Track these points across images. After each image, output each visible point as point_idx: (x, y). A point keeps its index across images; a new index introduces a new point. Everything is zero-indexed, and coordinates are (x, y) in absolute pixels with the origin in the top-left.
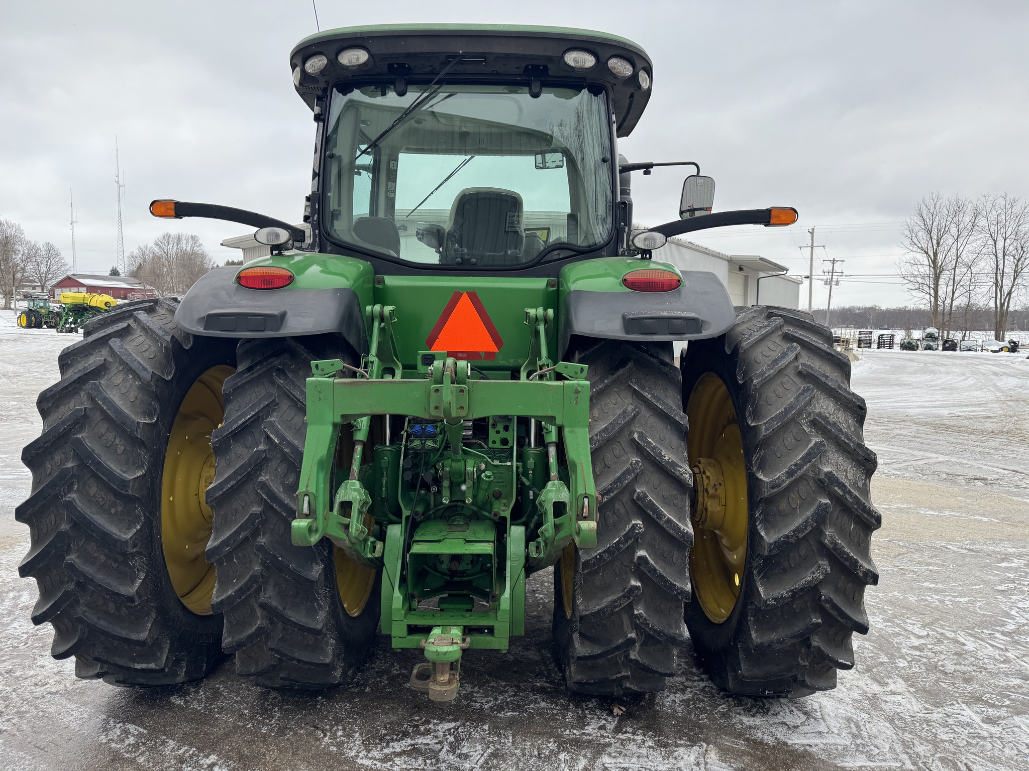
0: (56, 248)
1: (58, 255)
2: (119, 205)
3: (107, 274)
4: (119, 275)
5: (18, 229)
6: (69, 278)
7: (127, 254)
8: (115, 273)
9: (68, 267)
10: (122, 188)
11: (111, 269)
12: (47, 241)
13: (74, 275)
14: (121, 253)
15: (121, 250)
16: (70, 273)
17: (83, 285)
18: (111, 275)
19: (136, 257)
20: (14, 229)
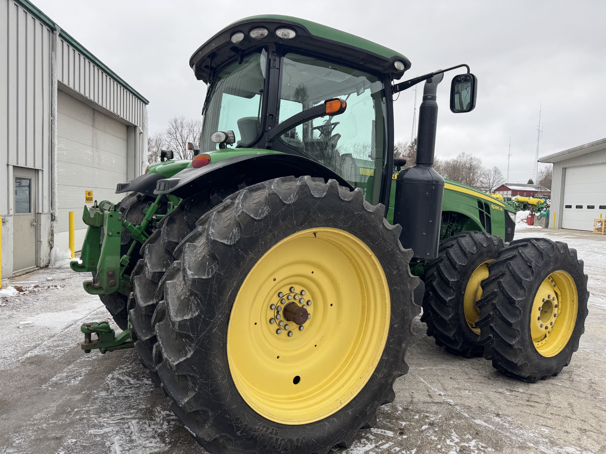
0: (499, 170)
1: (499, 173)
2: (538, 143)
3: (526, 183)
4: (533, 183)
5: (480, 161)
6: (503, 186)
7: (539, 171)
8: (531, 182)
9: (504, 180)
10: (541, 133)
11: (529, 180)
12: (495, 166)
13: (506, 184)
14: (536, 171)
15: (536, 169)
16: (504, 183)
17: (510, 189)
18: (528, 183)
19: (543, 173)
20: (477, 161)
